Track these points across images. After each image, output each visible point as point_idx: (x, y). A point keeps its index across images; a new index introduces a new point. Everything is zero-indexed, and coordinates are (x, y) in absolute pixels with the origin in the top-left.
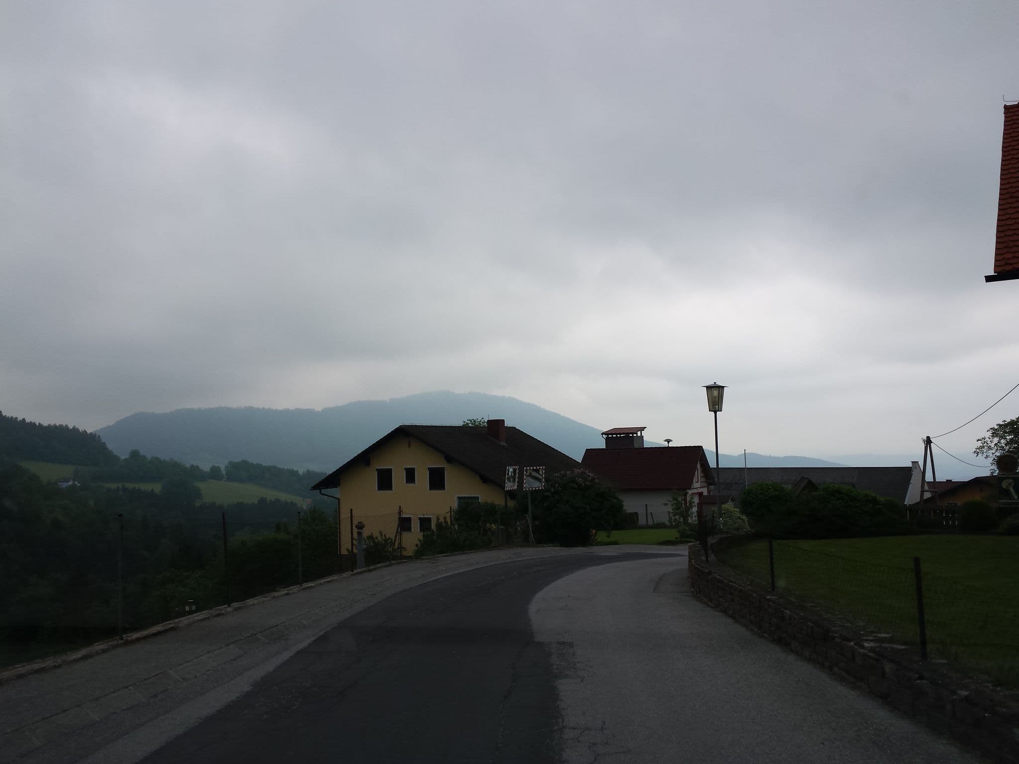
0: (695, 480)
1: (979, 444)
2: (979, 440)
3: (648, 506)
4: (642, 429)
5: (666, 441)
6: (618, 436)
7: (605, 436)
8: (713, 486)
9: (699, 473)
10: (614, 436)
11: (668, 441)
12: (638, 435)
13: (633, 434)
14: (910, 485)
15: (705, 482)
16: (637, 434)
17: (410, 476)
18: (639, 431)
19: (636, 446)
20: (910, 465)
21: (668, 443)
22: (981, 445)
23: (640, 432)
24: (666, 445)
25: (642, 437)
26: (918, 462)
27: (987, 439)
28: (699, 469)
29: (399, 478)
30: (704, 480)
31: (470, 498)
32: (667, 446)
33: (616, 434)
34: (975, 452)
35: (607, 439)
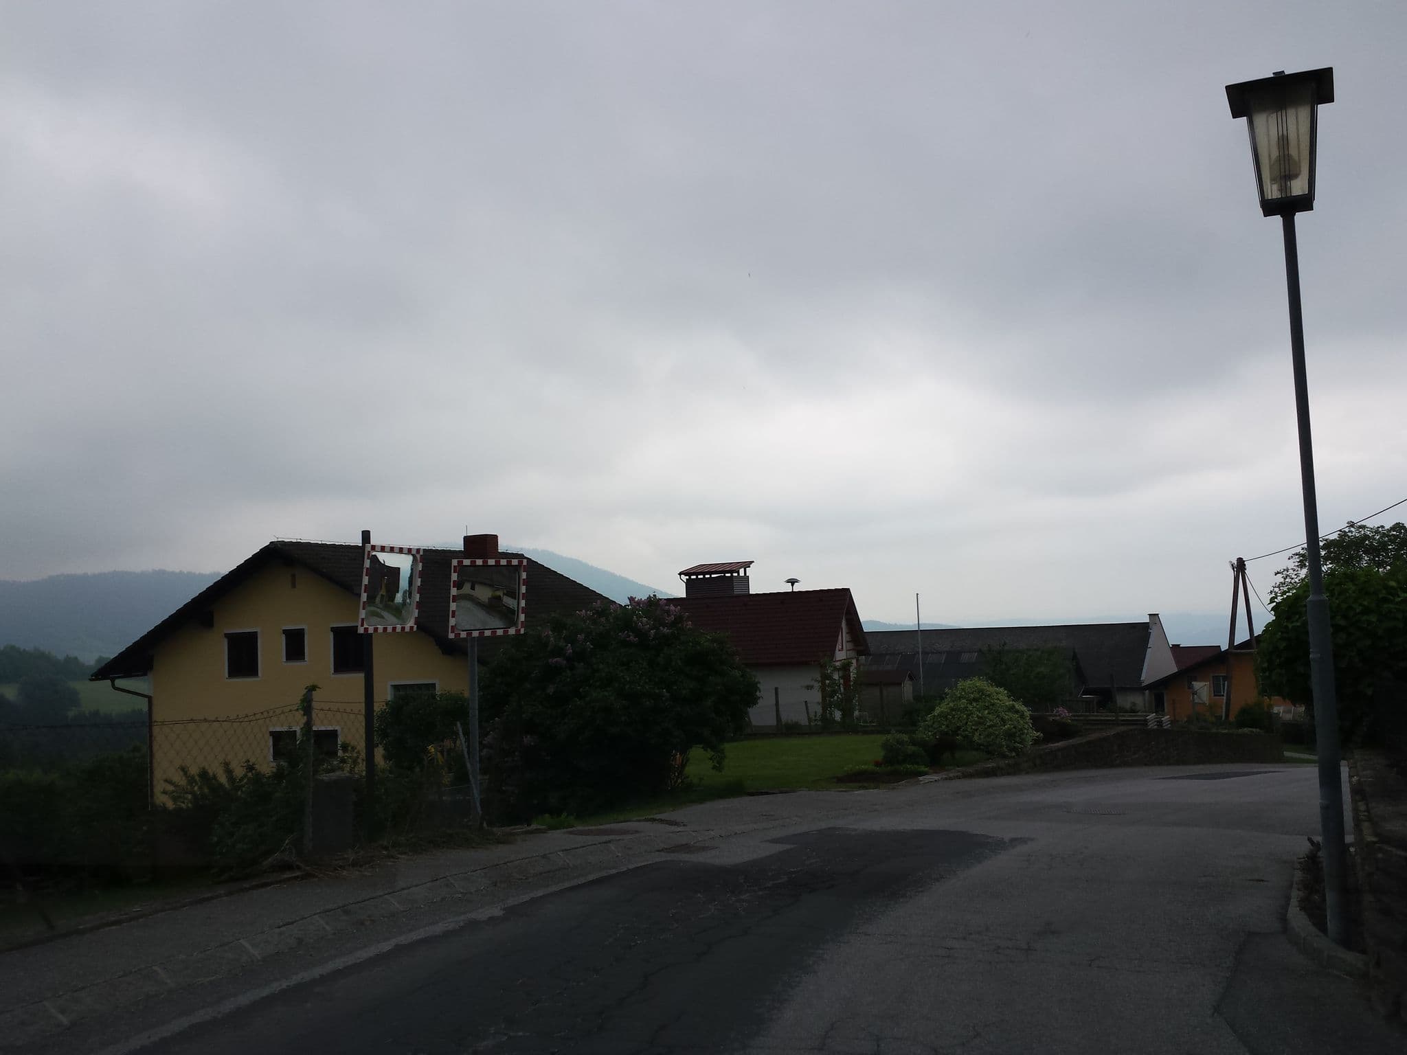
0: (839, 646)
1: (1279, 579)
2: (1278, 573)
3: (779, 690)
4: (747, 565)
5: (788, 581)
6: (707, 576)
7: (685, 578)
8: (864, 657)
9: (844, 636)
10: (699, 577)
11: (792, 582)
12: (741, 575)
13: (731, 572)
14: (1149, 650)
15: (853, 649)
16: (738, 573)
17: (295, 645)
18: (741, 568)
19: (737, 592)
20: (1147, 620)
21: (792, 585)
22: (1282, 580)
23: (743, 569)
24: (788, 588)
25: (746, 578)
26: (1158, 614)
27: (1291, 571)
28: (844, 630)
29: (271, 650)
30: (850, 646)
31: (419, 686)
32: (791, 591)
33: (704, 574)
34: (1271, 592)
35: (689, 584)
